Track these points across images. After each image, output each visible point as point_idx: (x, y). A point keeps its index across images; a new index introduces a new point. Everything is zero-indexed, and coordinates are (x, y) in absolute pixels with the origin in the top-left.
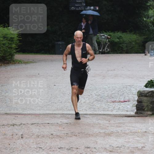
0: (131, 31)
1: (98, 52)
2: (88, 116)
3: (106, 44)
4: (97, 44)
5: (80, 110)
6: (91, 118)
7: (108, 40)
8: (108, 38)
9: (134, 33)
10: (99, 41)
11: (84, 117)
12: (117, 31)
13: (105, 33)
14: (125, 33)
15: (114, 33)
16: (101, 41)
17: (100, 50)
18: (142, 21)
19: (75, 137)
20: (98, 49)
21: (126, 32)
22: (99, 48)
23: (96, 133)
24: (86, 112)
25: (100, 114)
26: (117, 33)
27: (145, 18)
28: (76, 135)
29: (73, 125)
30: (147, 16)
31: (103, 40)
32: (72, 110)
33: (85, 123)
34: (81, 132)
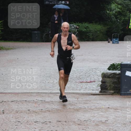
0: (96, 22)
3: (75, 33)
5: (53, 90)
7: (77, 30)
8: (77, 28)
9: (99, 24)
11: (56, 95)
12: (84, 22)
13: (74, 24)
14: (91, 24)
15: (82, 24)
16: (71, 31)
18: (106, 13)
24: (58, 91)
25: (70, 93)
26: (85, 23)
27: (109, 11)
28: (50, 111)
29: (47, 102)
30: (110, 9)
31: (73, 29)
32: (46, 89)
33: (57, 101)
34: (54, 108)
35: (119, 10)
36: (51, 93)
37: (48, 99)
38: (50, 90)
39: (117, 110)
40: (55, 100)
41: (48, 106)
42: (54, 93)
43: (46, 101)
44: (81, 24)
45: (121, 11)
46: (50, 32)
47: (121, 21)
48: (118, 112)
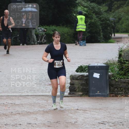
0: (63, 25)
1: (36, 43)
2: (30, 97)
3: (43, 36)
4: (35, 36)
5: (23, 92)
6: (32, 99)
7: (45, 33)
8: (44, 31)
9: (66, 27)
10: (37, 34)
11: (26, 98)
13: (42, 27)
14: (58, 27)
15: (50, 27)
16: (39, 34)
17: (38, 41)
18: (72, 16)
19: (19, 115)
20: (36, 41)
21: (59, 25)
22: (38, 40)
23: (36, 111)
24: (27, 93)
25: (39, 95)
26: (52, 26)
27: (75, 14)
28: (20, 114)
29: (17, 105)
30: (76, 12)
31: (40, 32)
32: (16, 92)
33: (26, 103)
34: (24, 111)
35: (85, 12)
36: (20, 96)
37: (17, 102)
38: (20, 93)
39: (86, 112)
40: (25, 103)
41: (17, 109)
42: (24, 96)
43: (16, 103)
44: (48, 27)
45: (87, 13)
46: (18, 35)
47: (88, 24)
48: (87, 113)
